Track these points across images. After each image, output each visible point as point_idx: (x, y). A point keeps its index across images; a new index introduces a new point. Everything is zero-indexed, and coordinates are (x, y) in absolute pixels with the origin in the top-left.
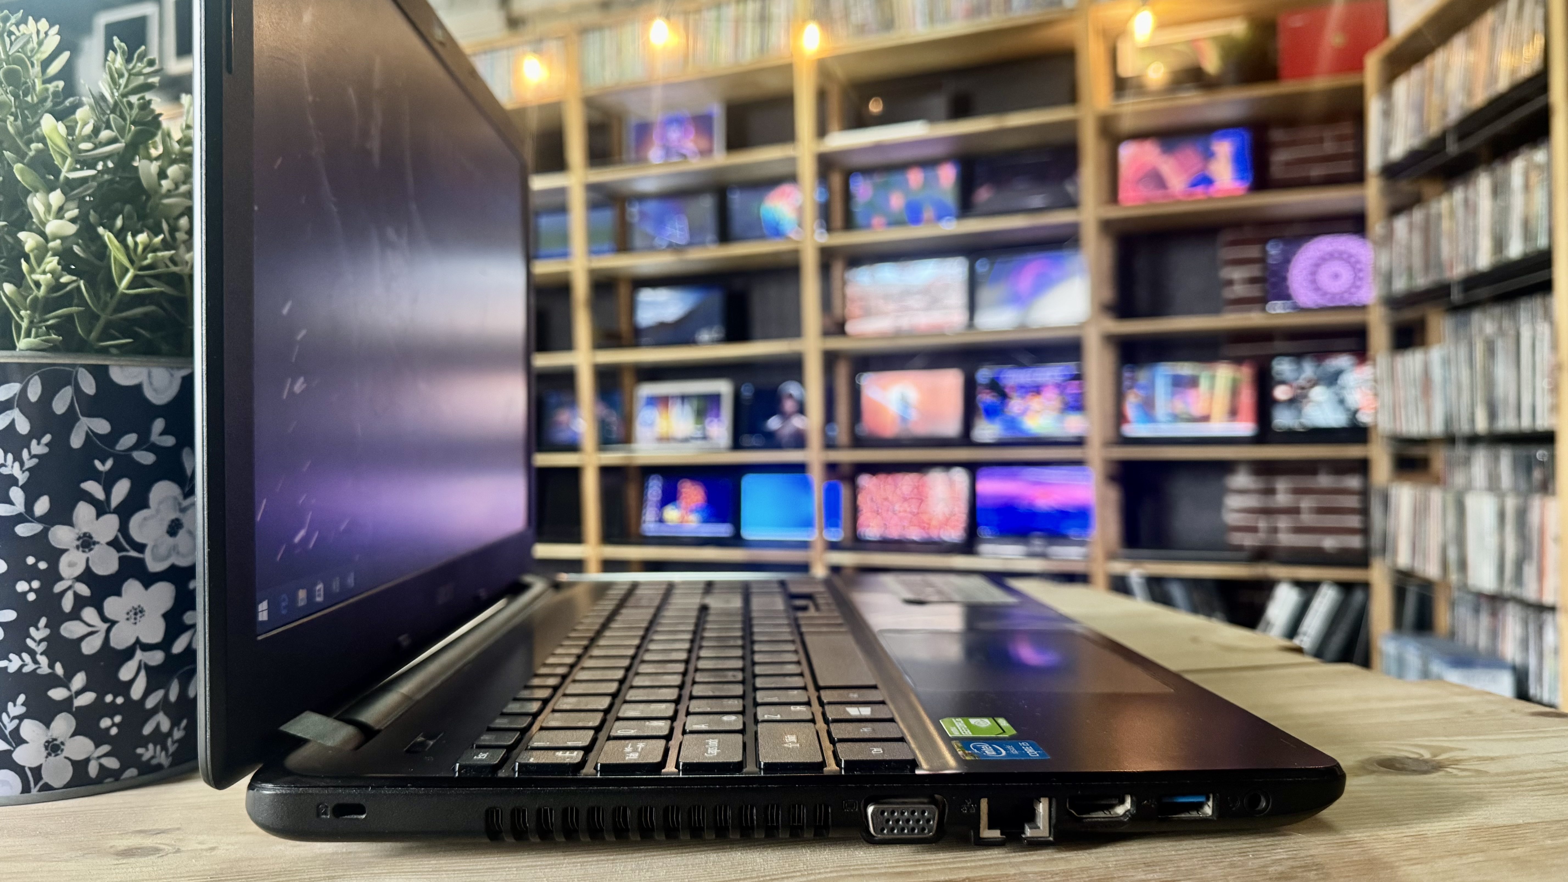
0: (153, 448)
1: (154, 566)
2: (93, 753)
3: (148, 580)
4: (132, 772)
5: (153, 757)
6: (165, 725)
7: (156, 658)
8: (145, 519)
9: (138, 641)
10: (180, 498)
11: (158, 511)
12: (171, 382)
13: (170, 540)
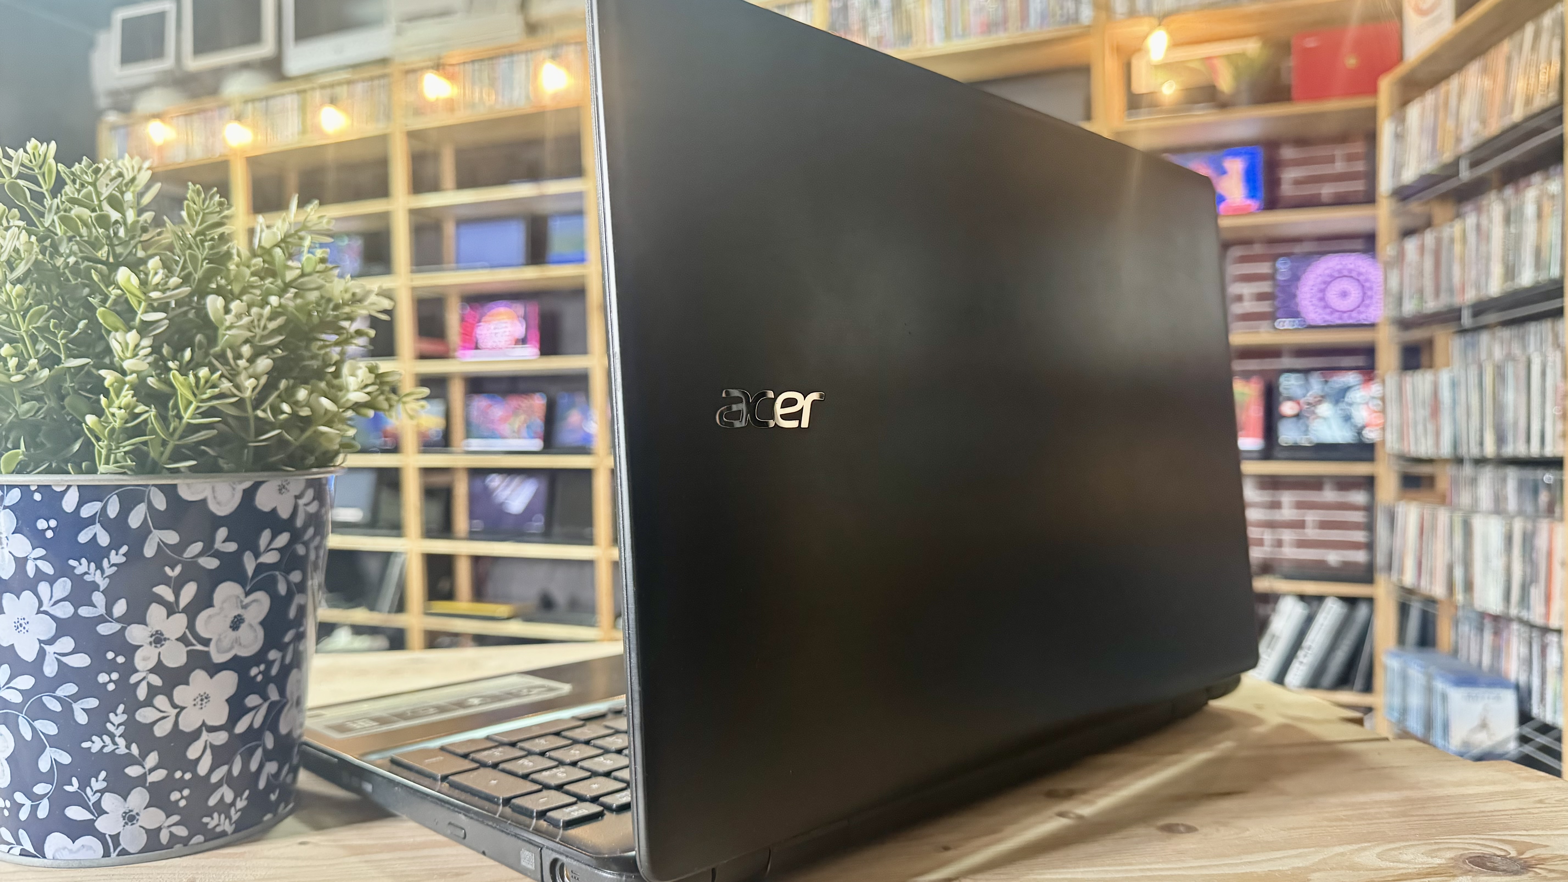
0: (217, 554)
1: (218, 658)
2: (164, 822)
3: (213, 669)
4: (199, 838)
5: (218, 825)
6: (229, 796)
7: (221, 738)
8: (210, 617)
9: (204, 724)
10: (242, 596)
11: (222, 609)
12: (233, 495)
13: (233, 634)
